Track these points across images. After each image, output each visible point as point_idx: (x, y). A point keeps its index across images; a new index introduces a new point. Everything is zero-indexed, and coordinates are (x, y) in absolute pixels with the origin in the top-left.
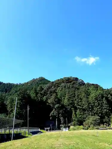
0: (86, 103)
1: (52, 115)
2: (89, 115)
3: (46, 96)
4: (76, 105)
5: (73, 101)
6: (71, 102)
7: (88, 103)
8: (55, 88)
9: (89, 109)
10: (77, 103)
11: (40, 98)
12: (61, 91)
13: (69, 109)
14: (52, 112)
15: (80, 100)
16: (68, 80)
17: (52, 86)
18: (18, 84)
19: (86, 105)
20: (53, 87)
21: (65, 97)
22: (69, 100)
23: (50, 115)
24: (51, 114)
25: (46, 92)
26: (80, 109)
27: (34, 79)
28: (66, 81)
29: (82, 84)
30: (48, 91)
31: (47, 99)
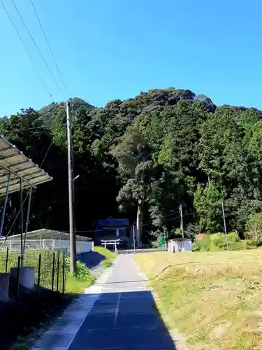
0: (241, 159)
1: (123, 198)
2: (252, 198)
3: (100, 138)
4: (201, 165)
5: (190, 153)
6: (183, 157)
7: (246, 158)
8: (126, 118)
9: (251, 179)
10: (207, 161)
11: (81, 143)
12: (145, 125)
13: (177, 180)
14: (125, 188)
15: (216, 151)
16: (165, 98)
17: (117, 112)
18: (9, 118)
19: (240, 167)
20: (118, 115)
21: (160, 143)
22: (176, 151)
23: (118, 198)
24: (121, 192)
25: (98, 128)
26: (216, 179)
27: (53, 103)
28: (157, 100)
29: (209, 107)
30: (104, 126)
31: (103, 149)
